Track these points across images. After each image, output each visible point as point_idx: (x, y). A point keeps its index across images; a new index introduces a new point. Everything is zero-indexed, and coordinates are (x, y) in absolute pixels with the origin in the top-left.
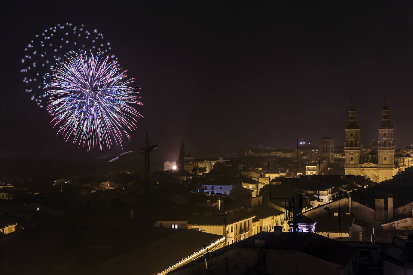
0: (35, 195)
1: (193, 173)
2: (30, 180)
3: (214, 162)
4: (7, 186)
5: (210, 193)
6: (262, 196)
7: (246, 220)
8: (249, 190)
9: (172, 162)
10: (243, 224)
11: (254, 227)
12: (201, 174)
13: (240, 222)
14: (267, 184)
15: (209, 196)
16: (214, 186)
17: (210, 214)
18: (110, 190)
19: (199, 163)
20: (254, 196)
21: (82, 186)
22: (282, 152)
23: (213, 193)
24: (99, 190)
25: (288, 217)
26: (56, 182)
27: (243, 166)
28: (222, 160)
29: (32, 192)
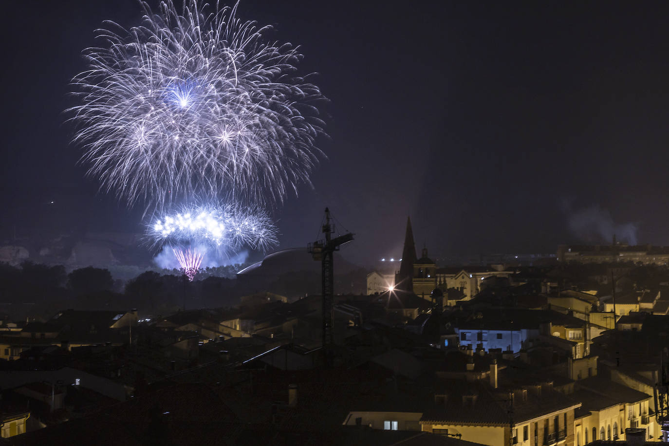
0: (70, 349)
1: (434, 301)
2: (60, 315)
3: (482, 276)
4: (7, 330)
5: (474, 347)
6: (597, 357)
7: (560, 413)
8: (565, 341)
9: (385, 276)
10: (551, 423)
11: (579, 429)
12: (452, 302)
13: (544, 417)
14: (608, 327)
15: (472, 354)
16: (484, 331)
17: (474, 397)
18: (242, 339)
19: (448, 277)
20: (579, 356)
21: (176, 330)
22: (644, 254)
23: (480, 347)
24: (216, 339)
25: (659, 406)
26: (119, 319)
27: (551, 285)
28: (503, 271)
29: (65, 343)
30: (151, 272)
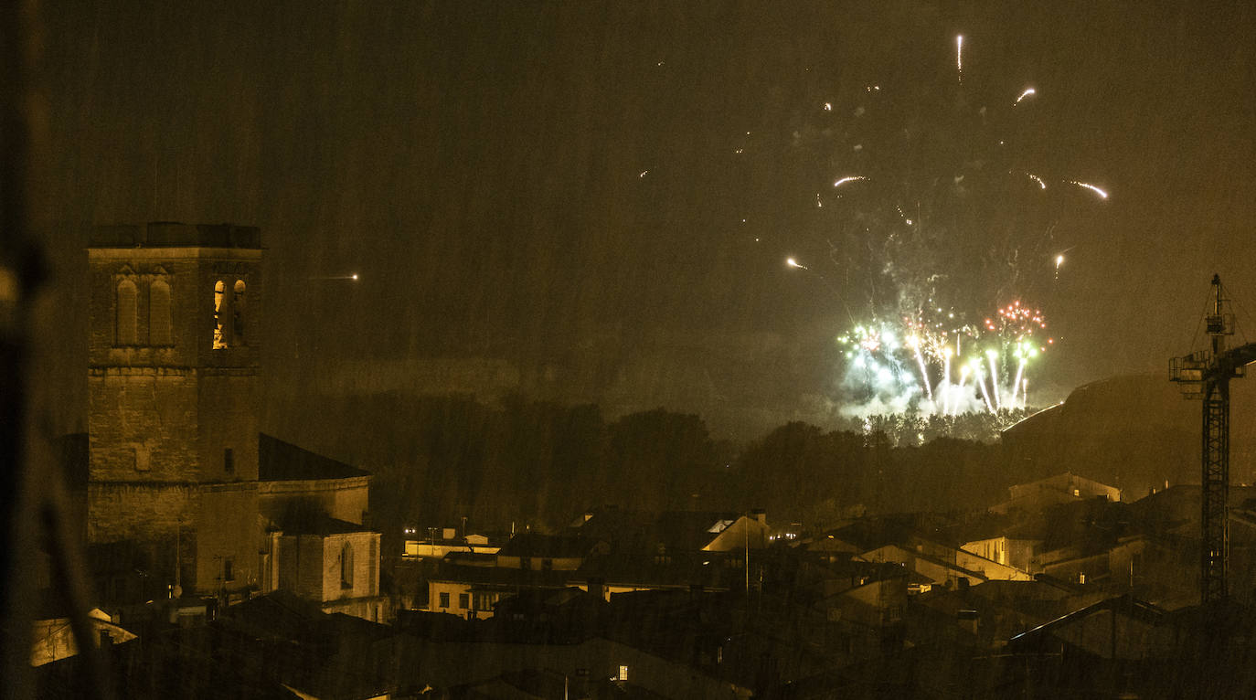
0: (608, 598)
2: (588, 517)
4: (467, 549)
18: (1011, 584)
21: (856, 559)
24: (949, 583)
26: (721, 532)
29: (597, 582)
30: (800, 425)
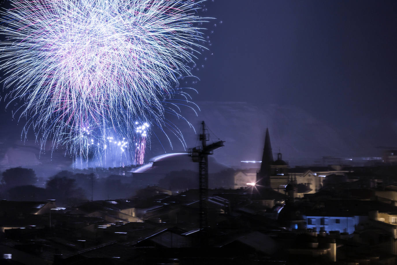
0: (4, 231)
1: (287, 194)
3: (324, 174)
5: (318, 230)
8: (389, 225)
9: (248, 174)
12: (300, 195)
15: (316, 235)
16: (326, 217)
18: (136, 223)
19: (298, 175)
21: (86, 216)
23: (322, 230)
24: (116, 224)
26: (41, 208)
27: (378, 182)
28: (341, 170)
